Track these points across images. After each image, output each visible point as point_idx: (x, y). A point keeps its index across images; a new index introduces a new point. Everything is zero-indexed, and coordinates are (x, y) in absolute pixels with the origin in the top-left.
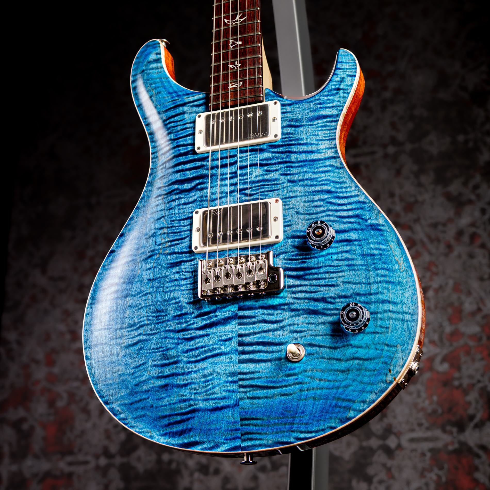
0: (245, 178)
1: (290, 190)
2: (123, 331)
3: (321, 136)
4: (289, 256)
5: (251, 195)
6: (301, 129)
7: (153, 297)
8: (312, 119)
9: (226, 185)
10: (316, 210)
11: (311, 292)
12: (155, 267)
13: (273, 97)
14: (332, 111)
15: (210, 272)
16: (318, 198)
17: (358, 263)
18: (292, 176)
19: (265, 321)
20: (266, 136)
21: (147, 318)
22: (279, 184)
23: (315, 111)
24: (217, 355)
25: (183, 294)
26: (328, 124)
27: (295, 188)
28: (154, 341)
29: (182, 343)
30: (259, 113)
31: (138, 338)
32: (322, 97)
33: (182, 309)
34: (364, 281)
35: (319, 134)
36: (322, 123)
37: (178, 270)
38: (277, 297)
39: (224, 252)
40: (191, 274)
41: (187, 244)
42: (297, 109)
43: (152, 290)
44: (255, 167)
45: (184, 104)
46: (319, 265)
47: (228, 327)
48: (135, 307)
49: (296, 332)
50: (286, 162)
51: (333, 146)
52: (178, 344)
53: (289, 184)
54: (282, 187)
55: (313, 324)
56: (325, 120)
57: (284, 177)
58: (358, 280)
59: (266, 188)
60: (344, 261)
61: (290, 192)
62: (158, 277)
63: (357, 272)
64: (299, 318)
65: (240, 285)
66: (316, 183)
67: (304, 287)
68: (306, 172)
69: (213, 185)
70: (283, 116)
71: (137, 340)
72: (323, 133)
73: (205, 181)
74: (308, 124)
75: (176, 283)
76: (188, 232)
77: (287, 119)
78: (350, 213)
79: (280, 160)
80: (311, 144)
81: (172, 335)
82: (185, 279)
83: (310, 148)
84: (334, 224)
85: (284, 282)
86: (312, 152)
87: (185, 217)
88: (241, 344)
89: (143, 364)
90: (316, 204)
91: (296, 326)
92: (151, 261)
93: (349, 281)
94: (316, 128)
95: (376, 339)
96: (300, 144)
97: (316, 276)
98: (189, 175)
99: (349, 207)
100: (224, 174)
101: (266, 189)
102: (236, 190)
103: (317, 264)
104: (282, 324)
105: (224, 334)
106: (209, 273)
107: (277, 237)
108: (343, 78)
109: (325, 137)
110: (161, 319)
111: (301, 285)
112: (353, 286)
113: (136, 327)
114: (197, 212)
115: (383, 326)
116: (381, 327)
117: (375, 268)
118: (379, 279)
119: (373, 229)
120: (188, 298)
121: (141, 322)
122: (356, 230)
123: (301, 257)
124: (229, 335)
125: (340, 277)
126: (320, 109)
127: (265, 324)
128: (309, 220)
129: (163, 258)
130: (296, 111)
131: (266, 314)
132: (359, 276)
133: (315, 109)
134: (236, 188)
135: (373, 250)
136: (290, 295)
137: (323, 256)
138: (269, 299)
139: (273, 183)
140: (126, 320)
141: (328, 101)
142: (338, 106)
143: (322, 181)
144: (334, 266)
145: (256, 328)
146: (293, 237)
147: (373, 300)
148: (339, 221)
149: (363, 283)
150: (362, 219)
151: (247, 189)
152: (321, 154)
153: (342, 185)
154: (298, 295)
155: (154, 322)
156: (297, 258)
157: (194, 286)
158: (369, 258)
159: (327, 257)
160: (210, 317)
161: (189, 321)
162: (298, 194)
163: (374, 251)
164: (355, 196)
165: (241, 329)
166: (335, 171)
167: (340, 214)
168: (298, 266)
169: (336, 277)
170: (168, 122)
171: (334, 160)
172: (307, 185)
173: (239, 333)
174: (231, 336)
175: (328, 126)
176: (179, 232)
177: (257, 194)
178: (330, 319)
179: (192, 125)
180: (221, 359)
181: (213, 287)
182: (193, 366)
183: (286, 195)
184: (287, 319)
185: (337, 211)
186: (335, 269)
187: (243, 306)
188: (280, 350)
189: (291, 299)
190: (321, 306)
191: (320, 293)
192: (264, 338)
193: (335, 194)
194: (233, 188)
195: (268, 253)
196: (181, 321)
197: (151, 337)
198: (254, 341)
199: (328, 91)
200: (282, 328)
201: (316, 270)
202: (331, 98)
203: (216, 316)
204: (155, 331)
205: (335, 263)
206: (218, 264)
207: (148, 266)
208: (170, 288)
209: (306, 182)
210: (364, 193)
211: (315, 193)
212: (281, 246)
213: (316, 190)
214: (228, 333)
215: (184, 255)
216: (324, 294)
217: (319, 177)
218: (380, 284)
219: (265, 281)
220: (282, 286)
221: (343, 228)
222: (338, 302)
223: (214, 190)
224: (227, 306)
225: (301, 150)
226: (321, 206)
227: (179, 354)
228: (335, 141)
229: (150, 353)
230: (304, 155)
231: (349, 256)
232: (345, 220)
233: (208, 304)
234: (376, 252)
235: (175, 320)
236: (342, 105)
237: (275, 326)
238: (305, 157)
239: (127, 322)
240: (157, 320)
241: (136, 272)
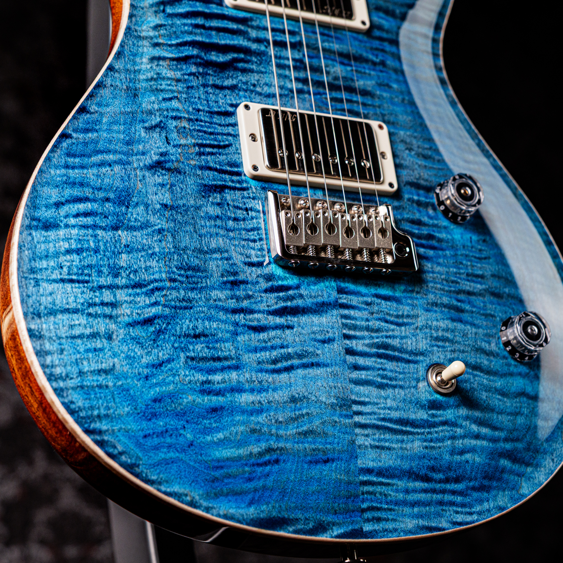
2: (116, 291)
7: (175, 238)
9: (288, 77)
12: (172, 185)
15: (298, 215)
20: (350, 18)
24: (312, 365)
25: (235, 246)
28: (187, 321)
29: (243, 333)
31: (154, 311)
33: (237, 273)
37: (219, 201)
40: (245, 213)
41: (231, 158)
43: (172, 224)
47: (324, 319)
48: (138, 250)
52: (236, 333)
62: (181, 204)
65: (348, 249)
71: (151, 314)
73: (249, 58)
75: (219, 222)
81: (222, 315)
82: (236, 219)
87: (219, 110)
88: (350, 351)
89: (169, 361)
92: (164, 172)
98: (216, 39)
100: (281, 58)
105: (319, 329)
106: (296, 216)
107: (391, 185)
110: (198, 282)
113: (148, 289)
114: (247, 107)
120: (246, 255)
121: (156, 280)
124: (328, 332)
129: (189, 173)
140: (121, 271)
151: (325, 94)
155: (184, 285)
160: (291, 295)
161: (252, 296)
173: (345, 332)
174: (331, 335)
176: (211, 133)
180: (319, 371)
181: (303, 242)
182: (270, 378)
187: (344, 288)
194: (301, 86)
196: (238, 293)
197: (180, 312)
203: (301, 296)
204: (186, 302)
207: (159, 180)
208: (208, 230)
214: (325, 329)
215: (227, 176)
219: (391, 251)
220: (416, 268)
223: (267, 79)
227: (241, 352)
235: (225, 289)
237: (403, 330)
239: (124, 275)
240: (190, 283)
241: (132, 184)
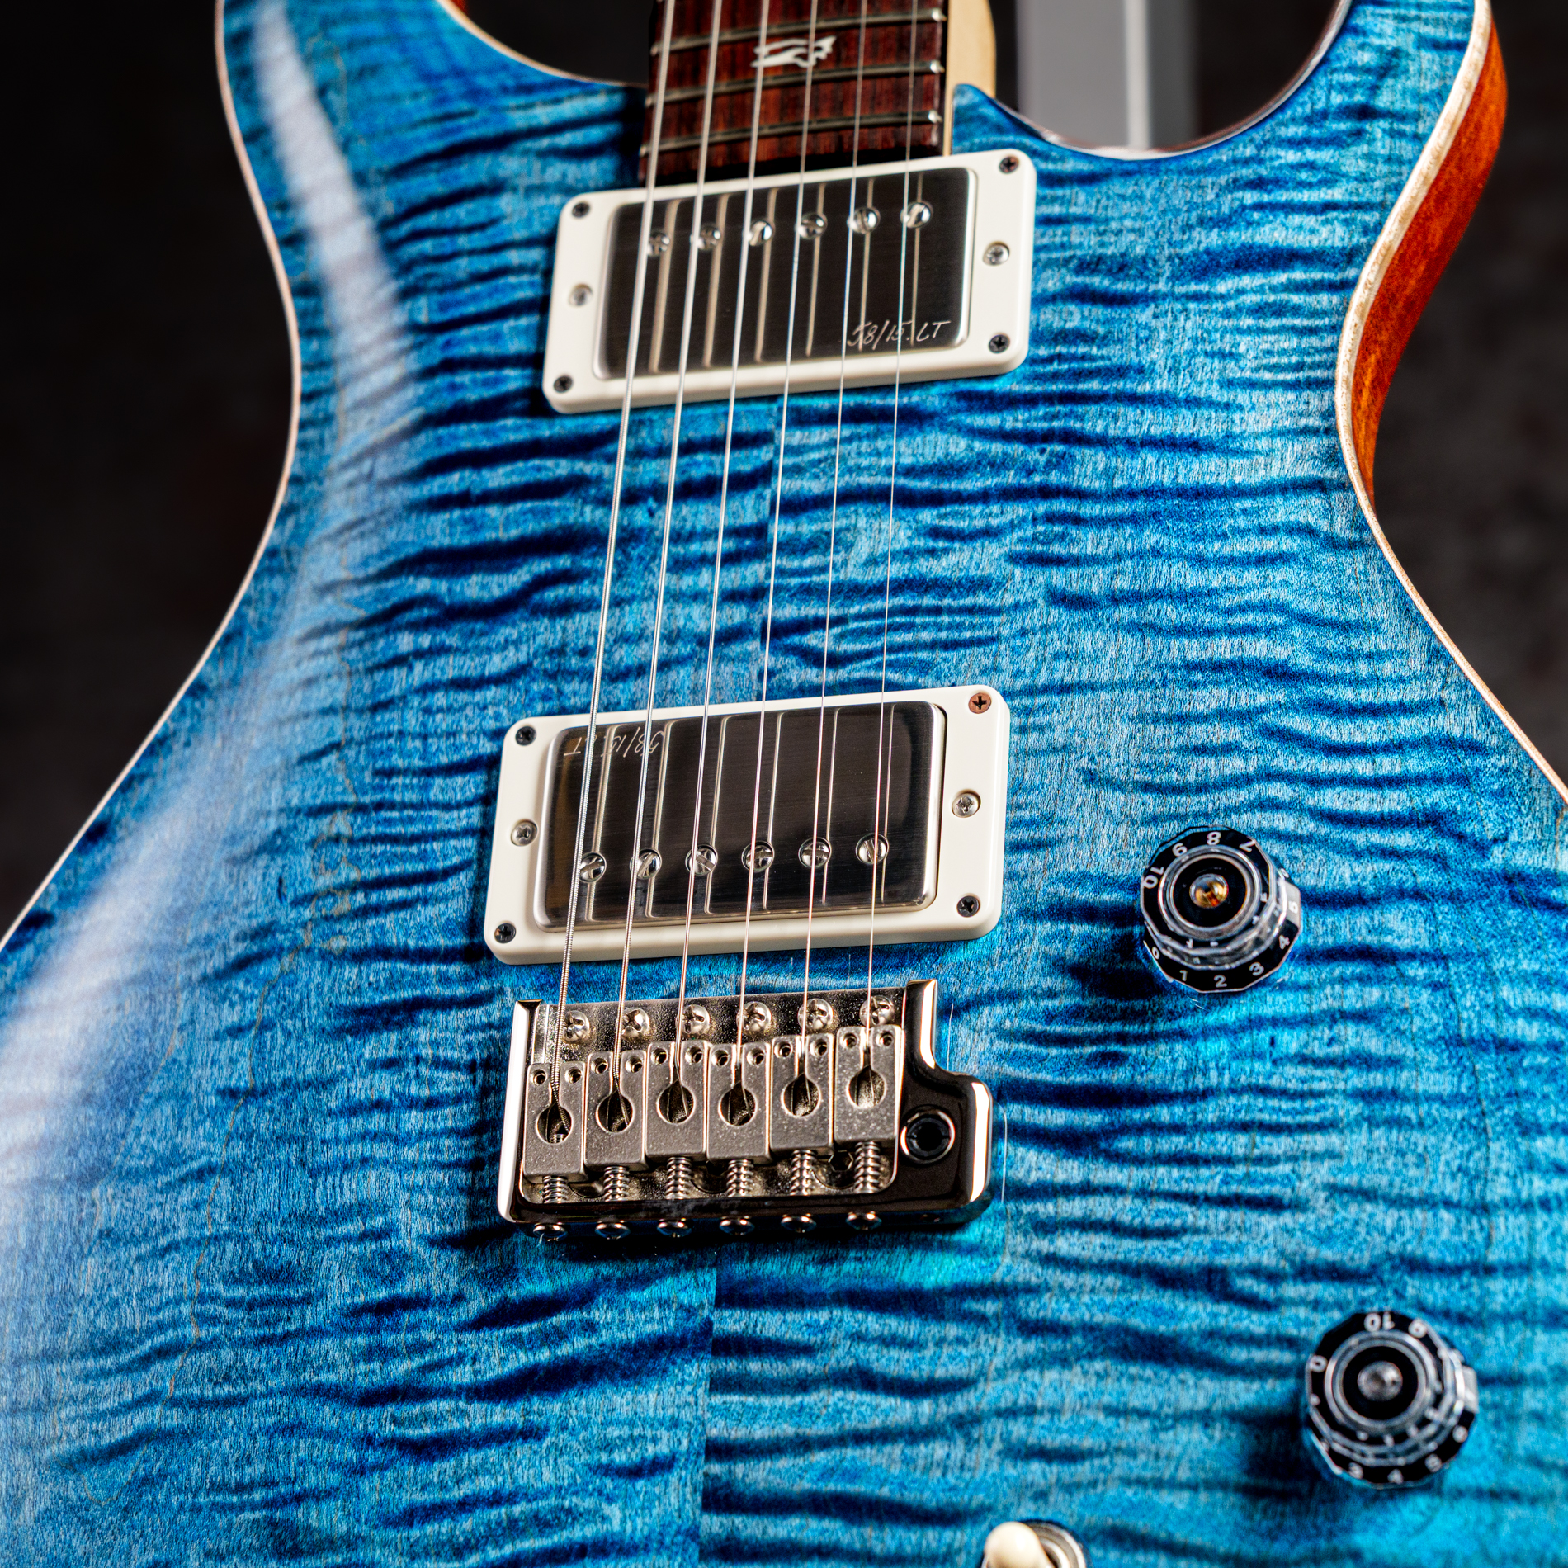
0: (808, 562)
1: (1058, 646)
2: (55, 1369)
3: (1254, 364)
4: (1026, 1014)
5: (836, 661)
6: (1144, 315)
7: (239, 1190)
8: (1210, 265)
9: (699, 596)
10: (1197, 768)
11: (1144, 1233)
12: (266, 1026)
13: (999, 130)
14: (1324, 231)
15: (575, 1075)
16: (1214, 705)
17: (1421, 1088)
18: (1073, 572)
19: (867, 1380)
20: (946, 339)
21: (198, 1308)
22: (998, 612)
23: (1224, 222)
24: (577, 1553)
25: (411, 1189)
26: (1296, 299)
27: (1087, 641)
28: (226, 1443)
29: (381, 1467)
30: (913, 215)
31: (139, 1420)
32: (1273, 151)
33: (401, 1275)
34: (1451, 1188)
35: (1242, 349)
36: (1260, 290)
37: (392, 1052)
38: (944, 1247)
39: (664, 969)
40: (464, 1078)
41: (457, 908)
42: (1126, 207)
43: (238, 1150)
44: (871, 508)
45: (502, 142)
46: (1199, 1082)
47: (652, 1396)
48: (134, 1240)
49: (1044, 1454)
50: (1046, 492)
51: (1314, 422)
52: (361, 1470)
53: (1054, 611)
54: (1018, 625)
55: (1143, 1414)
56: (1281, 277)
57: (1027, 575)
58: (1416, 1181)
59: (925, 626)
60: (1342, 1067)
61: (1056, 656)
62: (278, 1082)
63: (1416, 1136)
64: (1067, 1375)
65: (738, 1160)
66: (1207, 618)
67: (1106, 1200)
68: (1156, 552)
69: (626, 592)
70: (1045, 241)
71: (131, 1432)
72: (1265, 346)
74: (1180, 289)
75: (378, 1121)
76: (470, 843)
77: (1068, 253)
78: (1394, 801)
79: (1011, 478)
80: (1193, 402)
81: (328, 1416)
82: (432, 1103)
83: (1184, 424)
84: (1298, 853)
85: (994, 1162)
86: (1195, 446)
87: (456, 758)
88: (718, 1499)
90: (1200, 733)
91: (1042, 1421)
92: (249, 990)
93: (1365, 1184)
94: (1228, 314)
95: (1505, 1530)
96: (1134, 399)
97: (1176, 1143)
98: (496, 528)
99: (1387, 765)
100: (691, 536)
101: (925, 636)
102: (757, 628)
103: (1188, 1073)
104: (962, 1403)
105: (626, 1432)
106: (568, 1077)
107: (968, 905)
108: (1396, 53)
109: (1271, 368)
110: (278, 1320)
111: (1087, 1189)
112: (1388, 1218)
113: (133, 1354)
114: (526, 736)
115: (1548, 1459)
116: (1536, 1462)
117: (1518, 1120)
118: (1538, 1186)
119: (1516, 900)
120: (440, 1215)
121: (161, 1327)
122: (1418, 895)
123: (1099, 1028)
124: (655, 1440)
125: (1315, 1156)
126: (1256, 215)
127: (867, 1398)
128: (1155, 820)
129: (317, 979)
130: (1121, 218)
131: (874, 1340)
132: (1421, 1160)
133: (1226, 210)
134: (756, 618)
135: (1514, 1015)
136: (1020, 1238)
137: (1222, 1030)
138: (901, 1254)
139: (968, 601)
140: (77, 1310)
141: (1303, 175)
142: (1359, 207)
143: (1244, 609)
144: (1283, 1093)
145: (814, 1417)
146: (1061, 911)
147: (1498, 1303)
148: (1324, 842)
149: (1448, 1204)
150: (1460, 837)
151: (818, 623)
152: (1245, 462)
153: (1355, 643)
154: (1066, 1244)
155: (238, 1333)
156: (1075, 1030)
157: (475, 1146)
158: (1486, 1064)
159: (1246, 1041)
160: (556, 1330)
161: (431, 1346)
162: (1104, 675)
163: (1521, 1022)
164: (1423, 707)
165: (725, 1411)
166: (1317, 558)
167: (1334, 799)
168: (1079, 1078)
169: (1294, 1159)
170: (405, 228)
171: (1315, 500)
172: (1156, 629)
173: (714, 1432)
174: (663, 1449)
175: (1296, 311)
176: (415, 839)
177: (869, 654)
178: (1243, 1394)
179: (535, 255)
181: (583, 1160)
183: (1035, 673)
184: (992, 1373)
185: (1316, 782)
186: (1287, 1112)
187: (745, 1284)
188: (943, 1549)
189: (1027, 1263)
190: (1196, 1316)
191: (1196, 1239)
192: (854, 1476)
193: (1312, 690)
194: (738, 614)
195: (915, 990)
196: (390, 1339)
197: (210, 1417)
198: (796, 1488)
199: (1308, 120)
200: (964, 1424)
201: (1178, 1110)
202: (1324, 156)
203: (591, 1327)
204: (234, 1384)
205: (1292, 1076)
206: (620, 1032)
207: (231, 1017)
208: (340, 1151)
209: (1151, 611)
210: (1477, 695)
211: (1199, 677)
212: (989, 959)
213: (1205, 656)
214: (649, 1433)
215: (433, 968)
216: (1216, 1249)
217: (1227, 589)
218: (1541, 1218)
219: (885, 1149)
220: (977, 1188)
221: (1349, 883)
222: (1295, 1303)
223: (630, 620)
224: (660, 1275)
225: (1132, 432)
226: (1228, 749)
227: (363, 1529)
228: (1327, 394)
229: (196, 1509)
230: (1151, 457)
231: (1371, 1041)
232: (1360, 838)
233: (551, 1257)
234: (1530, 1031)
235: (357, 1331)
236: (1378, 198)
237: (926, 1409)
238: (1153, 469)
239: (81, 1321)
240: (254, 1325)
241: (158, 1044)
